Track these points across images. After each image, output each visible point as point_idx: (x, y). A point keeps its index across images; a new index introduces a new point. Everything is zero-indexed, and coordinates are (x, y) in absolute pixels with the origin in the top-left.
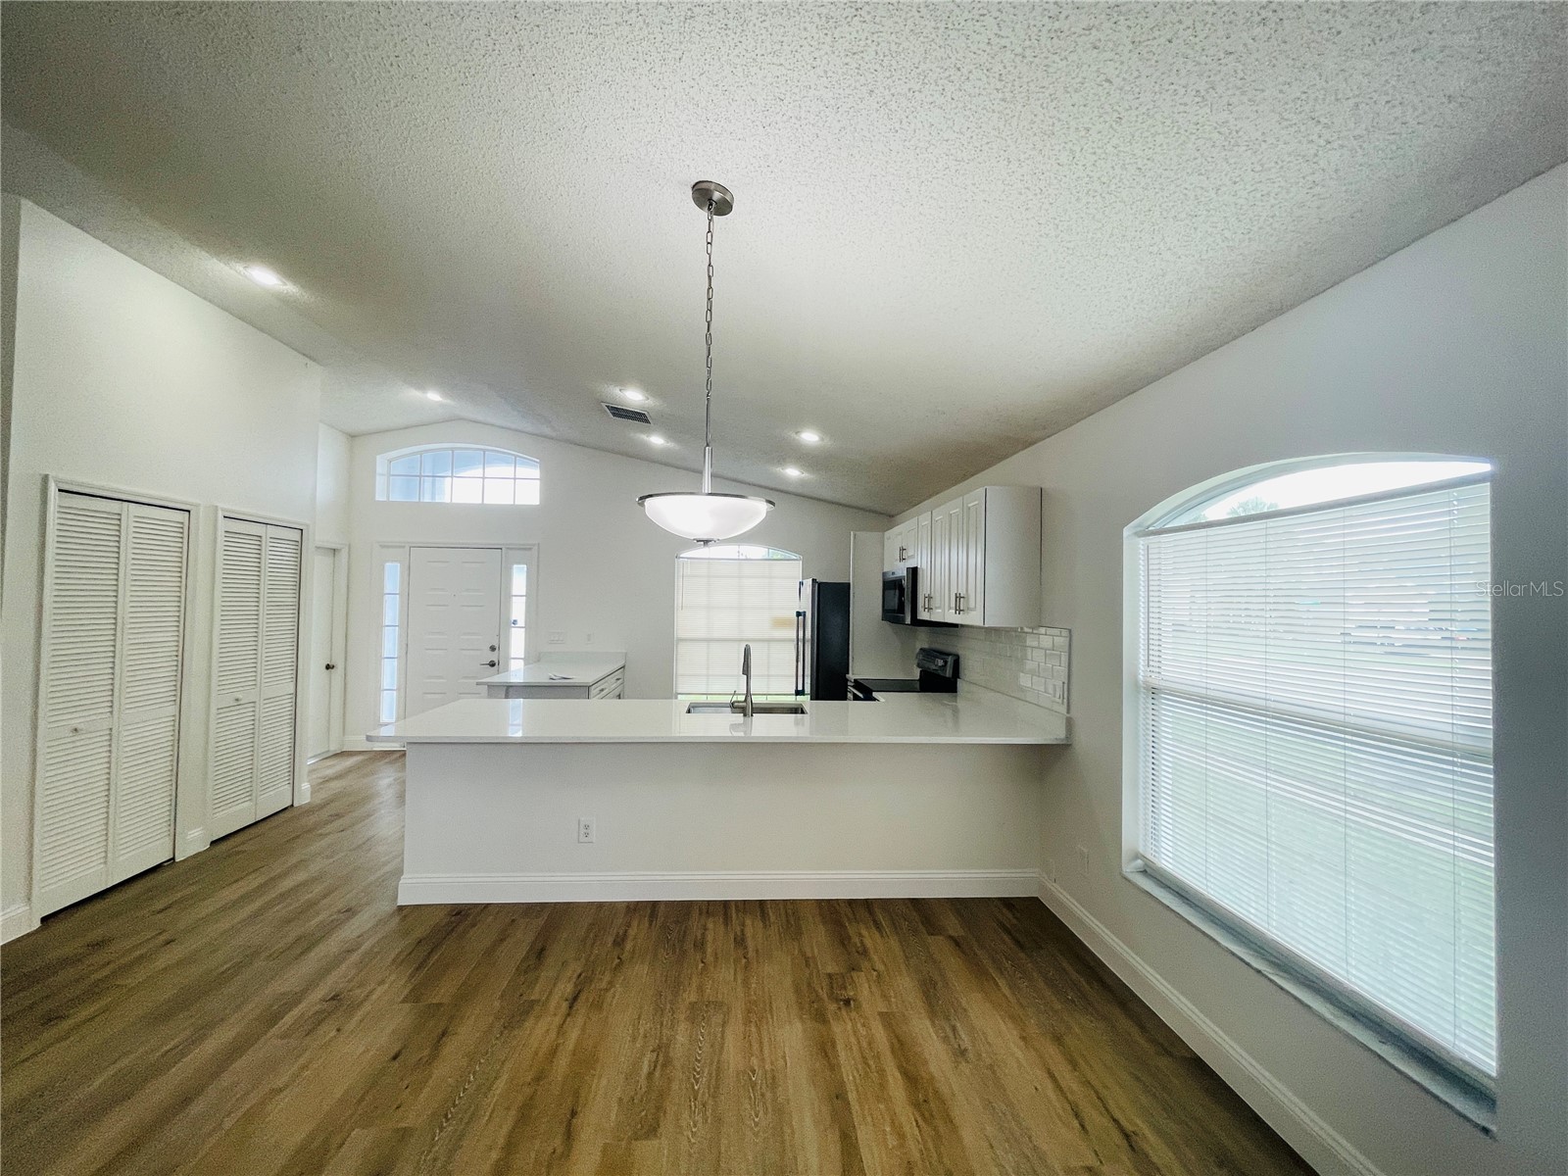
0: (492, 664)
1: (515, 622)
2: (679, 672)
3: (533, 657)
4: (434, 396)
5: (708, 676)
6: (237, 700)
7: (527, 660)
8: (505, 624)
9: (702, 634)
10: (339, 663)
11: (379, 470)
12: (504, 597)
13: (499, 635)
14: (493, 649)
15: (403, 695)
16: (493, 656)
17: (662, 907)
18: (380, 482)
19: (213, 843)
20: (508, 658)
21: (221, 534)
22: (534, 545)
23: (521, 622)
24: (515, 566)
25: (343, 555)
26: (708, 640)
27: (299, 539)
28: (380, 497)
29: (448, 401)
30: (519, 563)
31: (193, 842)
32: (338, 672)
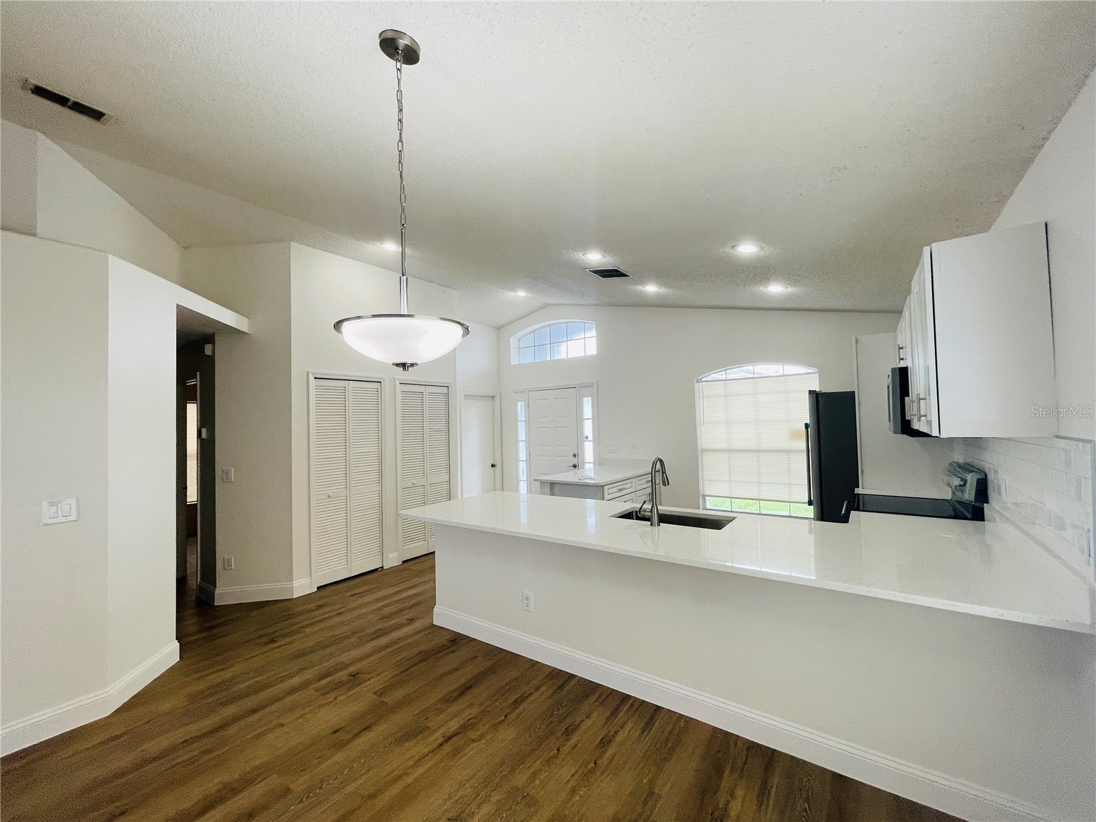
0: (575, 466)
1: (587, 437)
2: (705, 478)
3: (599, 462)
4: (521, 294)
5: (730, 481)
6: (413, 484)
7: (594, 463)
8: (580, 438)
9: (723, 446)
10: (498, 463)
11: (512, 345)
12: (579, 420)
13: (577, 446)
14: (575, 456)
15: (529, 484)
16: (575, 461)
17: (574, 682)
18: (513, 353)
19: (403, 562)
20: (584, 463)
21: (399, 394)
22: (594, 383)
23: (590, 438)
24: (585, 399)
25: (497, 399)
26: (729, 451)
27: (446, 392)
28: (514, 362)
29: (530, 295)
30: (586, 396)
31: (393, 560)
32: (498, 469)
